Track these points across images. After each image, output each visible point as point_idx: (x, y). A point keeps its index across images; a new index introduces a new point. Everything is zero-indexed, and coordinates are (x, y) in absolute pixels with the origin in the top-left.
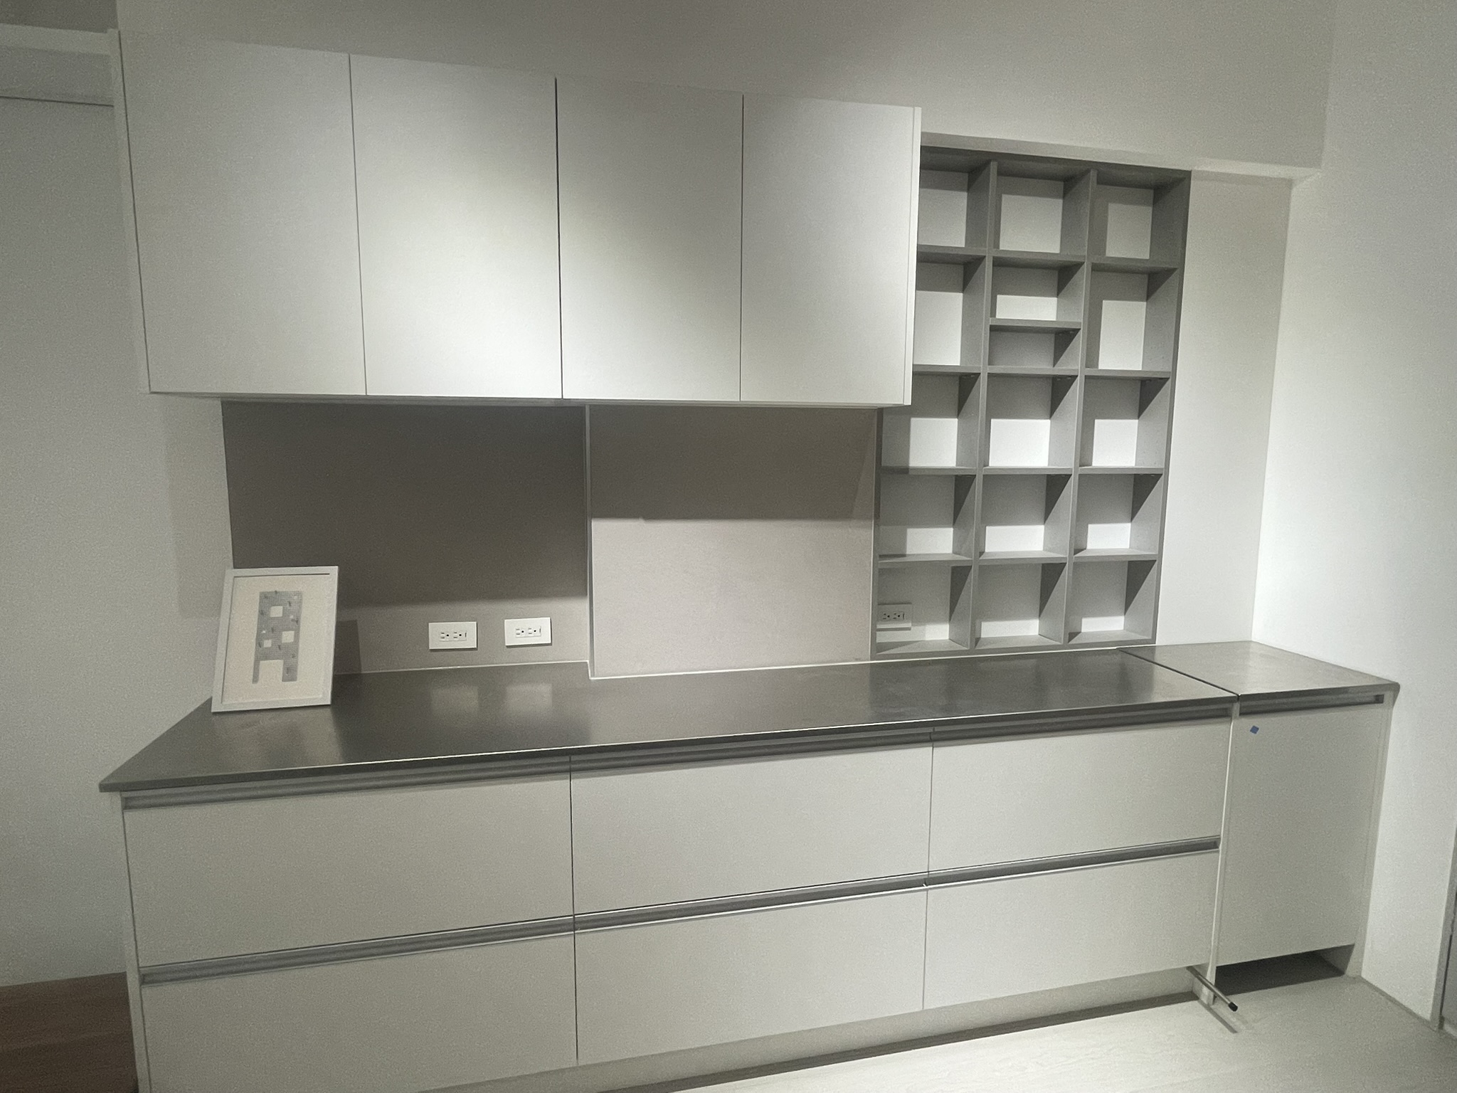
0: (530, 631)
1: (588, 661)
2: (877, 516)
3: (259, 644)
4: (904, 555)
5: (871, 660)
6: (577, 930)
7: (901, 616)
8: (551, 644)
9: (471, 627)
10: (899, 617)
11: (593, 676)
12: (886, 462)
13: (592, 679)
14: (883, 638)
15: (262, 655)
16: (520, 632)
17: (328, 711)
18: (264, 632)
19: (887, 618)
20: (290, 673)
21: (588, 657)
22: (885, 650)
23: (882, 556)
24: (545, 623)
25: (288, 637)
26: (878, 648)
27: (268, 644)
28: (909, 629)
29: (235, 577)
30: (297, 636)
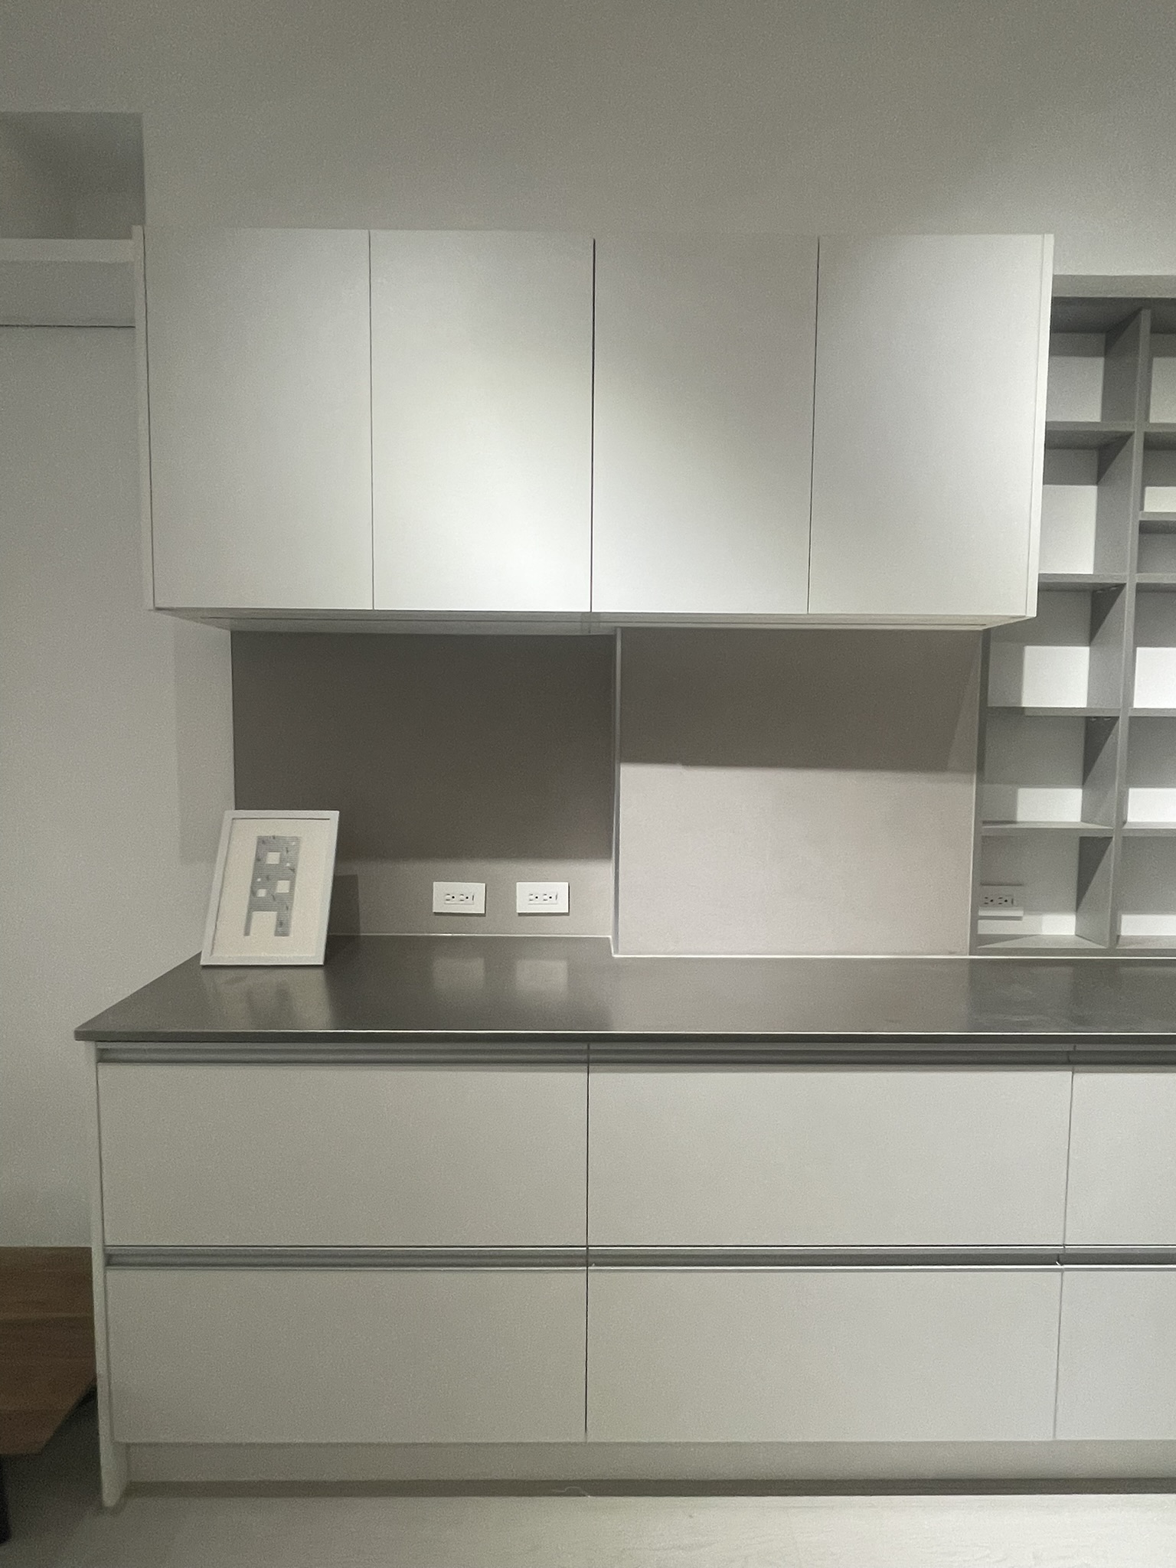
0: (545, 897)
1: (610, 937)
2: (981, 768)
3: (253, 893)
4: (1015, 822)
5: (970, 955)
6: (591, 1265)
7: (1009, 901)
8: (567, 914)
9: (478, 889)
10: (1007, 902)
11: (616, 952)
12: (994, 701)
13: (616, 956)
14: (986, 928)
15: (255, 905)
16: (532, 897)
17: (320, 973)
18: (259, 880)
19: (988, 902)
20: (282, 928)
21: (611, 929)
22: (989, 944)
23: (985, 823)
24: (562, 888)
25: (283, 887)
26: (978, 941)
27: (262, 893)
28: (1019, 918)
29: (233, 819)
30: (292, 887)
